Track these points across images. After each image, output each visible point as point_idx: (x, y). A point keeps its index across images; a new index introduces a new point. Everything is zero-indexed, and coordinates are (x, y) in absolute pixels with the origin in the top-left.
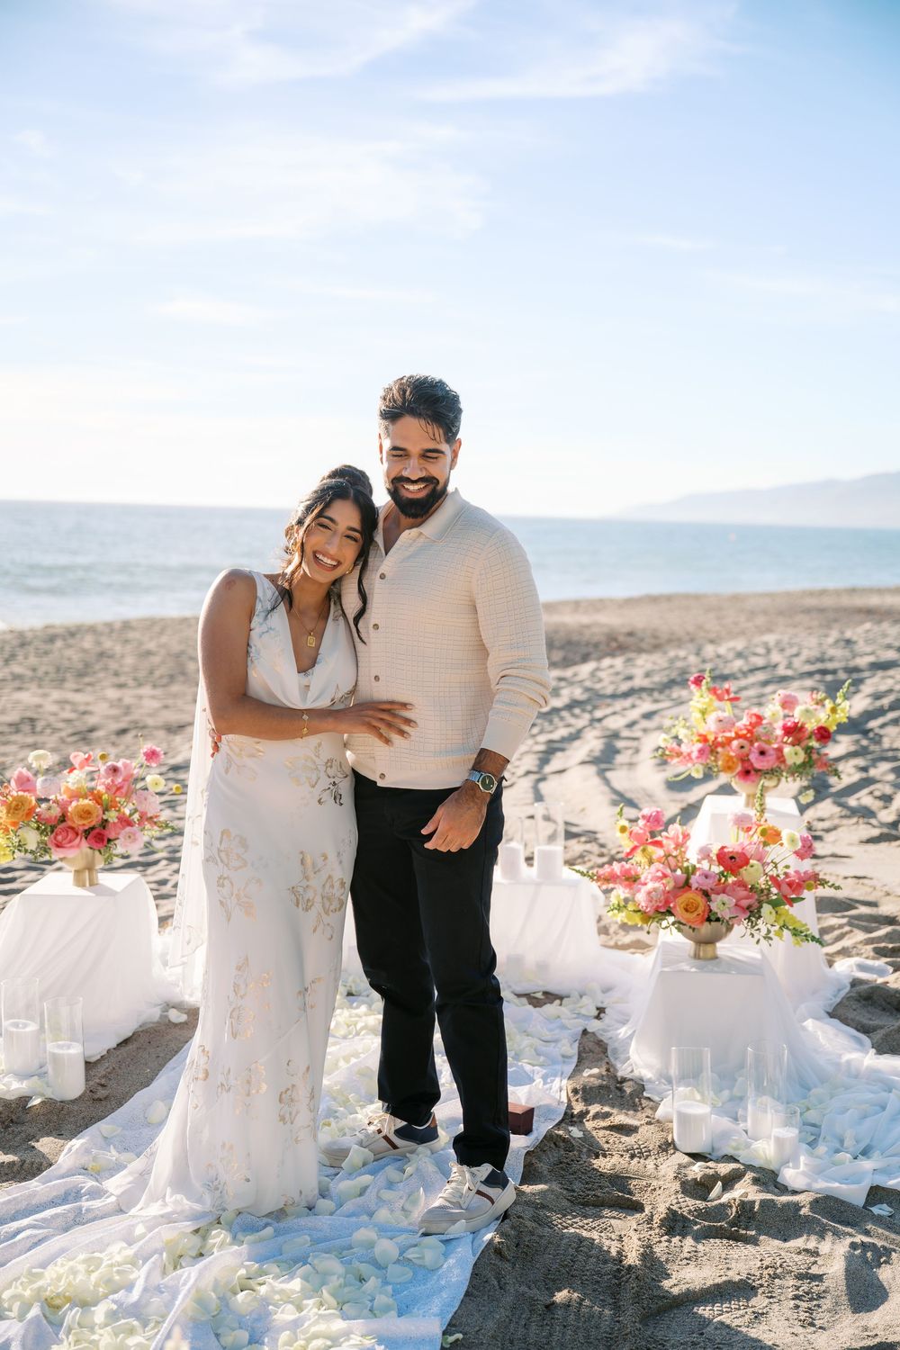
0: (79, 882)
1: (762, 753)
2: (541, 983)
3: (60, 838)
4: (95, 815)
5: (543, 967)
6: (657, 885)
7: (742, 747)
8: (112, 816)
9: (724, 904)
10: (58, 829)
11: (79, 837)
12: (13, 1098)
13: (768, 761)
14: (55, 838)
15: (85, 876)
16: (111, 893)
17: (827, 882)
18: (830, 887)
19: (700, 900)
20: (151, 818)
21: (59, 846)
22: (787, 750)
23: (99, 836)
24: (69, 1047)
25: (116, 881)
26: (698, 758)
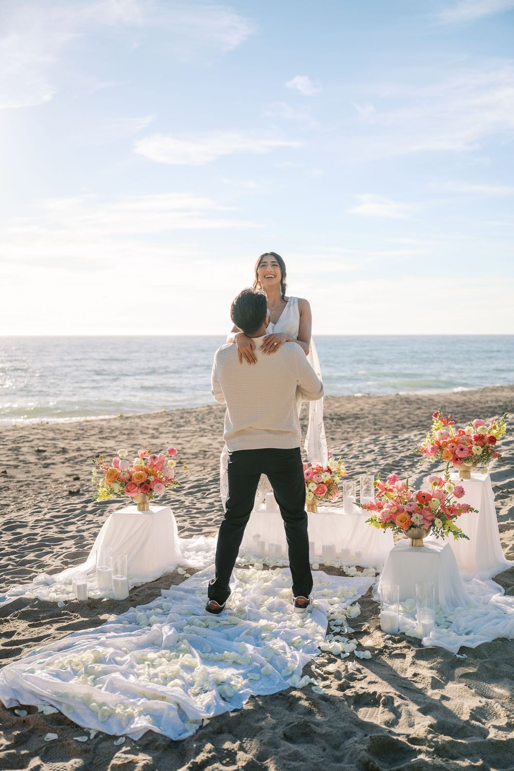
0: (139, 510)
1: (462, 449)
2: (356, 562)
3: (128, 487)
4: (143, 478)
5: (358, 555)
6: (388, 509)
7: (453, 447)
8: (152, 478)
9: (417, 518)
10: (128, 483)
11: (137, 487)
12: (97, 598)
13: (464, 453)
14: (127, 488)
15: (143, 507)
16: (152, 513)
17: (473, 509)
18: (474, 512)
19: (407, 516)
20: (170, 479)
21: (128, 491)
22: (474, 448)
23: (146, 487)
24: (122, 577)
25: (155, 509)
26: (431, 452)
